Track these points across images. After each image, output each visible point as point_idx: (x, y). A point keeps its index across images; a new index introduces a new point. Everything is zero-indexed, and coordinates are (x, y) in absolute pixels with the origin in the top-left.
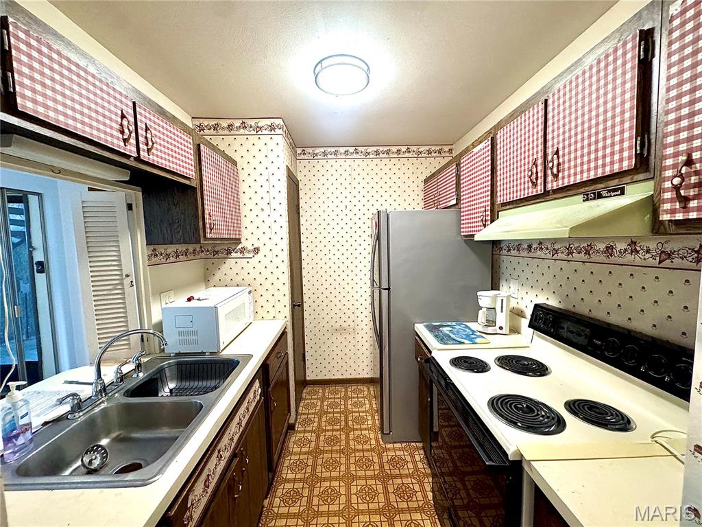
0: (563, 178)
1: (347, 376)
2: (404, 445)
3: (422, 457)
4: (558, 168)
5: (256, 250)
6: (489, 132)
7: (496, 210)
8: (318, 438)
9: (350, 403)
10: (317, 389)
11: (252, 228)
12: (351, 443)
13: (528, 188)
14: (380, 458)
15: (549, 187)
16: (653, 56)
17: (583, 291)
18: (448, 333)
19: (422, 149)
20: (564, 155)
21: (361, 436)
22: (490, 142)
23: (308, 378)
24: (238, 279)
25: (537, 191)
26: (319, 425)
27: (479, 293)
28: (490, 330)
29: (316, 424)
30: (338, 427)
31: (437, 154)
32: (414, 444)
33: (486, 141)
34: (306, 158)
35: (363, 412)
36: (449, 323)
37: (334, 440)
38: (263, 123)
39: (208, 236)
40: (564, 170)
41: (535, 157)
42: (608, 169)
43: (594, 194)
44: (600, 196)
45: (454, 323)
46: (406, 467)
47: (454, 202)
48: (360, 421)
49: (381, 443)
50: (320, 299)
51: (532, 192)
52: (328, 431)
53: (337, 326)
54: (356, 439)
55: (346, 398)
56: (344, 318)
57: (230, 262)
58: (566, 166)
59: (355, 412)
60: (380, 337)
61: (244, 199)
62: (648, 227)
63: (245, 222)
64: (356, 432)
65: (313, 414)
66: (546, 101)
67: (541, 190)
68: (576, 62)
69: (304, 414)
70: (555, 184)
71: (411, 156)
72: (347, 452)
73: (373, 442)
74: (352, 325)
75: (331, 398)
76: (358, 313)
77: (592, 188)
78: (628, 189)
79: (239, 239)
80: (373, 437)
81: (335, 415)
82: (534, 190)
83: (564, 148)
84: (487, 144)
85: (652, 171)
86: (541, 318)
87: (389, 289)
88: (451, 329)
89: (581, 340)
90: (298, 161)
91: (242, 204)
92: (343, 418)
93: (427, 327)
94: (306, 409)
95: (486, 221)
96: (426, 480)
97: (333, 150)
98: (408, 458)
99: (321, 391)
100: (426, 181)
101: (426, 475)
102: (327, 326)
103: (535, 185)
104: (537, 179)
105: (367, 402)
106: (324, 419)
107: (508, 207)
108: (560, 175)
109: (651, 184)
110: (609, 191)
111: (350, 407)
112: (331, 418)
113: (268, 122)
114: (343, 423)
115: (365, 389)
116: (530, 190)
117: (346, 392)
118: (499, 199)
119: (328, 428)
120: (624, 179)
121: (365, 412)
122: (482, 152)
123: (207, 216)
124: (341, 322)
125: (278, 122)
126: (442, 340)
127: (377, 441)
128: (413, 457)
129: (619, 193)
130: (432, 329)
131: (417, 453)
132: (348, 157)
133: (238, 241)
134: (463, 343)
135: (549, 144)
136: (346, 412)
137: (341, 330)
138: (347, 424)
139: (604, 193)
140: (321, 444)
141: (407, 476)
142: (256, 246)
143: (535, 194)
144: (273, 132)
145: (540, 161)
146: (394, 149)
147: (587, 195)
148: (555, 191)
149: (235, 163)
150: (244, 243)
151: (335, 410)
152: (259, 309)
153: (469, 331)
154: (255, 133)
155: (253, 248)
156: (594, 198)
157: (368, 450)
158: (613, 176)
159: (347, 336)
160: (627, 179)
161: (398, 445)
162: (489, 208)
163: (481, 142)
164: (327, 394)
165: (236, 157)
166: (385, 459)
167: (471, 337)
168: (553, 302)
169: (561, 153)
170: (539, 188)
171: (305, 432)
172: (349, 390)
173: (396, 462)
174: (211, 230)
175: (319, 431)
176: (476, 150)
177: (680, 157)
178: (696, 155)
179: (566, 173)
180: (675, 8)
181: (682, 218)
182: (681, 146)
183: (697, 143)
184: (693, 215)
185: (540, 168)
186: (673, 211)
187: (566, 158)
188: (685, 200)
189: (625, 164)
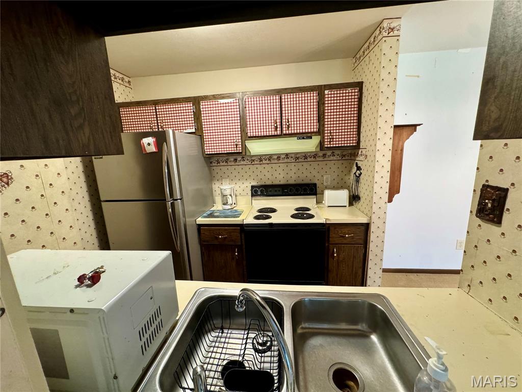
0: (291, 130)
4: (288, 126)
5: (5, 180)
7: (244, 139)
13: (272, 131)
15: (284, 132)
20: (291, 121)
22: (237, 101)
33: (234, 99)
40: (291, 127)
41: (275, 118)
42: (309, 130)
44: (303, 138)
47: (192, 130)
51: (274, 133)
58: (292, 125)
62: (320, 149)
66: (281, 96)
67: (280, 133)
70: (287, 132)
77: (301, 136)
78: (313, 137)
82: (276, 133)
83: (291, 118)
84: (235, 102)
89: (280, 193)
103: (276, 130)
104: (277, 128)
107: (254, 138)
109: (320, 137)
110: (307, 137)
118: (249, 134)
122: (230, 104)
129: (310, 138)
135: (283, 115)
139: (305, 138)
145: (278, 121)
147: (299, 137)
148: (285, 135)
158: (310, 133)
160: (313, 134)
163: (223, 98)
168: (254, 183)
170: (278, 132)
176: (222, 101)
177: (329, 132)
178: (332, 131)
179: (293, 128)
180: (326, 92)
181: (329, 146)
182: (329, 129)
183: (332, 128)
184: (332, 146)
185: (278, 124)
186: (327, 144)
187: (293, 123)
188: (330, 142)
189: (315, 130)
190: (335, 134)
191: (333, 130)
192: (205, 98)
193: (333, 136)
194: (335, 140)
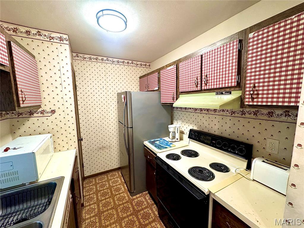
0: (209, 85)
1: (107, 169)
2: (140, 195)
3: (149, 197)
4: (207, 82)
5: (53, 112)
6: (174, 62)
7: (178, 94)
8: (98, 206)
9: (110, 182)
10: (91, 180)
11: (48, 98)
12: (117, 202)
13: (194, 87)
14: (132, 204)
15: (203, 88)
16: (242, 49)
17: (206, 124)
18: (159, 144)
19: (138, 63)
20: (209, 77)
21: (121, 197)
22: (176, 66)
23: (85, 176)
24: (40, 130)
25: (198, 89)
26: (97, 199)
27: (169, 126)
28: (174, 140)
29: (95, 199)
30: (108, 197)
31: (144, 66)
32: (144, 193)
33: (174, 66)
34: (79, 59)
35: (118, 185)
36: (157, 139)
37: (108, 204)
38: (54, 35)
39: (22, 106)
40: (209, 83)
41: (197, 76)
42: (226, 85)
43: (220, 92)
44: (222, 94)
45: (159, 139)
46: (144, 204)
47: (157, 89)
48: (118, 190)
49: (131, 197)
50: (91, 134)
51: (196, 89)
52: (103, 200)
53: (101, 146)
54: (119, 200)
55: (108, 181)
56: (104, 142)
57: (33, 120)
58: (210, 81)
59: (114, 186)
60: (128, 150)
61: (42, 80)
62: (239, 106)
63: (44, 95)
64: (118, 196)
65: (92, 194)
66: (202, 55)
67: (200, 89)
68: (214, 44)
69: (87, 196)
70: (205, 87)
71: (133, 65)
72: (115, 208)
73: (127, 198)
74: (108, 144)
75: (100, 183)
76: (111, 139)
77: (220, 91)
78: (232, 92)
79: (40, 106)
80: (126, 195)
81: (105, 191)
82: (197, 88)
83: (209, 74)
84: (174, 67)
85: (241, 87)
86: (193, 134)
87: (132, 128)
88: (159, 142)
90: (74, 60)
91: (41, 84)
92: (109, 191)
93: (150, 142)
94: (88, 192)
95: (174, 98)
96: (153, 207)
97: (95, 57)
98: (144, 200)
99: (94, 180)
100: (140, 78)
101: (153, 205)
102: (95, 147)
103: (197, 86)
104: (198, 84)
105: (119, 180)
106: (99, 195)
107: (184, 93)
108: (208, 84)
109: (241, 92)
110: (226, 92)
111: (111, 184)
112: (103, 193)
113: (59, 35)
114: (110, 194)
115: (117, 173)
116: (195, 88)
117: (107, 177)
118: (180, 90)
119: (103, 198)
120: (232, 89)
121: (119, 184)
122: (172, 70)
123: (20, 93)
124: (103, 144)
125: (65, 36)
126: (159, 148)
127: (129, 197)
128: (145, 199)
129: (229, 93)
130: (153, 143)
131: (146, 196)
132: (103, 62)
133: (39, 107)
134: (167, 148)
135: (203, 72)
136: (110, 188)
137: (103, 148)
138: (112, 193)
139: (224, 93)
140: (101, 208)
141: (145, 208)
142: (53, 109)
143: (197, 90)
144: (62, 42)
145: (199, 78)
146: (126, 61)
147: (217, 93)
148: (205, 90)
149: (34, 57)
150: (43, 108)
151: (104, 188)
152: (57, 146)
153: (166, 142)
154: (49, 40)
155: (50, 110)
156: (220, 94)
157: (125, 203)
158: (228, 87)
159: (106, 150)
161: (138, 196)
162: (175, 93)
163: (170, 66)
164: (97, 181)
165: (34, 53)
166: (134, 204)
167: (168, 144)
168: (195, 128)
169: (208, 76)
170: (199, 88)
171: (90, 205)
172: (109, 176)
173: (139, 204)
174: (24, 101)
175: (98, 201)
176: (169, 68)
177: (252, 85)
178: (256, 85)
179: (210, 84)
180: (251, 35)
181: (251, 104)
182: (252, 81)
183: (257, 81)
184: (255, 104)
185: (199, 80)
186: (249, 102)
187: (210, 78)
188: (253, 99)
189: (233, 84)
190: (261, 88)
191: (259, 83)
192: (163, 68)
193: (259, 90)
194: (260, 96)
